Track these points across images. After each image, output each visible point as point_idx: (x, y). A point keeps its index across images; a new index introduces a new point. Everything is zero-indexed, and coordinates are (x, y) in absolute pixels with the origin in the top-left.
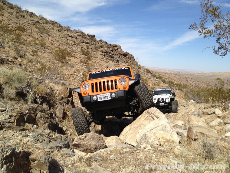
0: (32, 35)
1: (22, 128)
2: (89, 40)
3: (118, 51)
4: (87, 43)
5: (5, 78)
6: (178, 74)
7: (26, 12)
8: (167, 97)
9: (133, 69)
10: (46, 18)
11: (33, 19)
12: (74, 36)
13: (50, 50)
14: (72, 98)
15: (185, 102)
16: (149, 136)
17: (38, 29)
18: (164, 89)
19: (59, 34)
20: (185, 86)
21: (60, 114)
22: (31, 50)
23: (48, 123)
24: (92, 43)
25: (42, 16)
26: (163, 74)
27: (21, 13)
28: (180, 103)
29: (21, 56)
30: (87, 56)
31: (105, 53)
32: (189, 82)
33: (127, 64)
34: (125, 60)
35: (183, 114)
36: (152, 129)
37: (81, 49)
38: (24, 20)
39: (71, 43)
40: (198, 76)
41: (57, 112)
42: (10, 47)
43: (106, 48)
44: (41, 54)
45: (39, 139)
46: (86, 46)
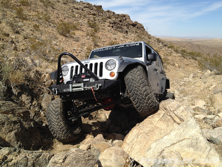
0: (37, 9)
2: (95, 11)
3: (127, 22)
4: (94, 15)
12: (80, 8)
15: (199, 72)
17: (42, 3)
19: (64, 6)
20: (199, 55)
24: (99, 14)
26: (175, 43)
28: (195, 74)
30: (94, 28)
31: (113, 24)
32: (202, 49)
33: (137, 34)
34: (134, 31)
37: (88, 21)
39: (77, 15)
40: (210, 42)
46: (93, 17)
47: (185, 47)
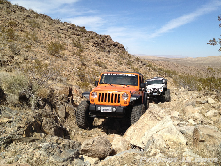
0: (24, 30)
1: (31, 138)
3: (108, 42)
4: (78, 35)
5: (7, 84)
7: (16, 7)
8: (160, 87)
9: (124, 59)
10: (36, 12)
11: (23, 13)
12: (65, 28)
13: (43, 44)
14: (72, 97)
15: (175, 88)
16: (157, 139)
17: (29, 24)
18: (157, 79)
19: (50, 27)
21: (62, 114)
22: (25, 46)
23: (53, 128)
24: (83, 34)
25: (32, 10)
26: (152, 61)
27: (11, 8)
29: (16, 54)
30: (79, 48)
31: (96, 44)
33: (118, 54)
34: (115, 50)
36: (158, 131)
37: (73, 41)
38: (15, 15)
39: (62, 36)
41: (59, 113)
43: (97, 40)
44: (34, 49)
45: (51, 152)
46: (78, 38)
47: (161, 65)
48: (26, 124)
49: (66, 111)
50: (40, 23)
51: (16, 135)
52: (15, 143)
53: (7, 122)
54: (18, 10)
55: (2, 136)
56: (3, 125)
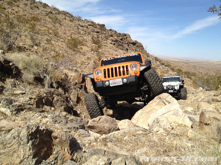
0: (46, 25)
1: (41, 109)
2: (99, 29)
3: (127, 40)
4: (98, 32)
5: (24, 64)
6: (187, 63)
7: (40, 3)
8: (176, 85)
10: (58, 9)
11: (46, 9)
12: (85, 25)
13: (63, 39)
14: (85, 84)
15: (193, 90)
16: (161, 120)
17: (51, 20)
18: (174, 77)
19: (71, 23)
20: (194, 74)
21: (74, 98)
22: (45, 39)
23: (64, 106)
24: (102, 32)
25: (55, 7)
26: (172, 63)
27: (35, 4)
28: (189, 91)
29: (36, 45)
30: (97, 44)
31: (115, 41)
32: (198, 70)
33: (136, 52)
34: (134, 49)
35: (192, 101)
36: (164, 114)
37: (92, 38)
38: (38, 11)
39: (82, 32)
40: (206, 64)
41: (72, 97)
42: (26, 36)
43: (116, 37)
44: (54, 43)
45: (57, 120)
46: (97, 35)
47: (181, 67)
48: (37, 96)
49: (78, 96)
50: (61, 19)
51: (27, 104)
52: (26, 112)
53: (20, 94)
54: (41, 7)
55: (14, 104)
56: (17, 96)
